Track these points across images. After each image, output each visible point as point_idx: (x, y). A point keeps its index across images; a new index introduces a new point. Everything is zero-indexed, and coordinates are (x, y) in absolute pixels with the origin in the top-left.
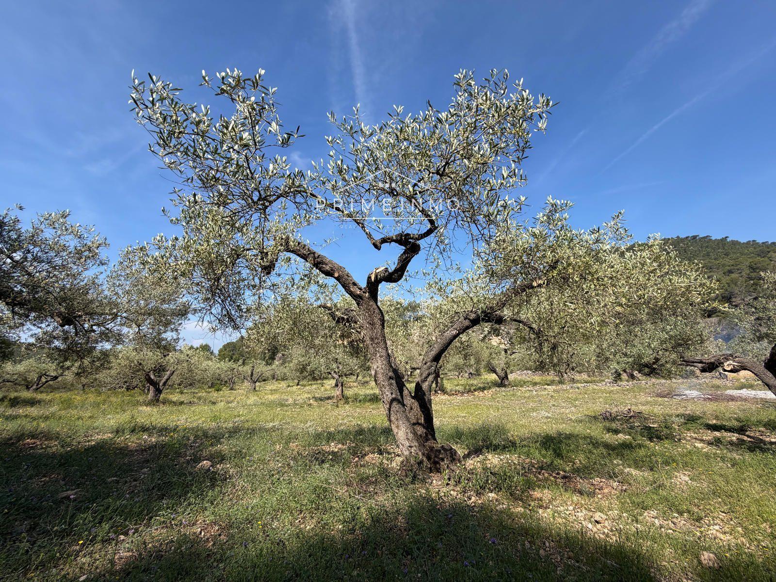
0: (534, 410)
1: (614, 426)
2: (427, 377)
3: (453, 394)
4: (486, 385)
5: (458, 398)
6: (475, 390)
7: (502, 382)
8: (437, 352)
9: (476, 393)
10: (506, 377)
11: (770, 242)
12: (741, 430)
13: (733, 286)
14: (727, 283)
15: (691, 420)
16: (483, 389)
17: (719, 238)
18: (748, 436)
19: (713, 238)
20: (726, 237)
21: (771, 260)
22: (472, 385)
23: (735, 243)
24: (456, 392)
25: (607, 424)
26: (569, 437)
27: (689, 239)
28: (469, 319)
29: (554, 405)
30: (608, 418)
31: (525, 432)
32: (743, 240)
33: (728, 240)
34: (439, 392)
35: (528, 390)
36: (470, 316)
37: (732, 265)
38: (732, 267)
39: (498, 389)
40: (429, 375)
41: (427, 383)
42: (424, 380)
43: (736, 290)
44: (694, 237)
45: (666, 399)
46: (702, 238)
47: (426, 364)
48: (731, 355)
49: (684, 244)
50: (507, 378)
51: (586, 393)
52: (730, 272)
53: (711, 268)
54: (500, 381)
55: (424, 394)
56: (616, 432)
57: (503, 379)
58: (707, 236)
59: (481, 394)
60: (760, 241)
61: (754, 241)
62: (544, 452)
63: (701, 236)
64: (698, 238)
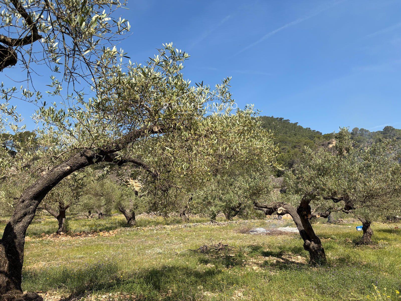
0: (151, 247)
1: (207, 257)
2: (22, 218)
3: (77, 235)
4: (114, 225)
5: (82, 239)
6: (101, 231)
7: (129, 222)
8: (40, 189)
9: (101, 233)
10: (133, 217)
11: (316, 131)
12: (279, 255)
13: (295, 156)
14: (292, 154)
15: (255, 249)
16: (108, 229)
17: (293, 123)
18: (283, 259)
19: (291, 122)
20: (297, 123)
21: (315, 143)
22: (100, 225)
23: (300, 128)
24: (81, 232)
25: (202, 256)
26: (171, 269)
27: (278, 119)
28: (87, 156)
29: (168, 242)
30: (205, 250)
31: (135, 268)
32: (305, 127)
33: (298, 125)
34: (62, 233)
35: (150, 230)
36: (87, 153)
37: (297, 143)
38: (296, 144)
39: (123, 229)
40: (25, 215)
41: (21, 224)
42: (17, 222)
43: (296, 159)
44: (281, 119)
45: (245, 235)
46: (285, 120)
47: (23, 202)
48: (282, 203)
49: (275, 123)
50: (134, 219)
51: (194, 231)
52: (295, 147)
53: (286, 143)
54: (127, 221)
55: (15, 237)
56: (206, 262)
57: (130, 219)
58: (288, 120)
59: (107, 234)
60: (312, 129)
61: (309, 128)
62: (145, 286)
63: (285, 119)
64: (283, 120)
